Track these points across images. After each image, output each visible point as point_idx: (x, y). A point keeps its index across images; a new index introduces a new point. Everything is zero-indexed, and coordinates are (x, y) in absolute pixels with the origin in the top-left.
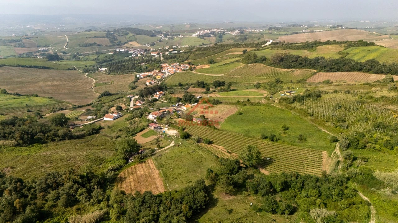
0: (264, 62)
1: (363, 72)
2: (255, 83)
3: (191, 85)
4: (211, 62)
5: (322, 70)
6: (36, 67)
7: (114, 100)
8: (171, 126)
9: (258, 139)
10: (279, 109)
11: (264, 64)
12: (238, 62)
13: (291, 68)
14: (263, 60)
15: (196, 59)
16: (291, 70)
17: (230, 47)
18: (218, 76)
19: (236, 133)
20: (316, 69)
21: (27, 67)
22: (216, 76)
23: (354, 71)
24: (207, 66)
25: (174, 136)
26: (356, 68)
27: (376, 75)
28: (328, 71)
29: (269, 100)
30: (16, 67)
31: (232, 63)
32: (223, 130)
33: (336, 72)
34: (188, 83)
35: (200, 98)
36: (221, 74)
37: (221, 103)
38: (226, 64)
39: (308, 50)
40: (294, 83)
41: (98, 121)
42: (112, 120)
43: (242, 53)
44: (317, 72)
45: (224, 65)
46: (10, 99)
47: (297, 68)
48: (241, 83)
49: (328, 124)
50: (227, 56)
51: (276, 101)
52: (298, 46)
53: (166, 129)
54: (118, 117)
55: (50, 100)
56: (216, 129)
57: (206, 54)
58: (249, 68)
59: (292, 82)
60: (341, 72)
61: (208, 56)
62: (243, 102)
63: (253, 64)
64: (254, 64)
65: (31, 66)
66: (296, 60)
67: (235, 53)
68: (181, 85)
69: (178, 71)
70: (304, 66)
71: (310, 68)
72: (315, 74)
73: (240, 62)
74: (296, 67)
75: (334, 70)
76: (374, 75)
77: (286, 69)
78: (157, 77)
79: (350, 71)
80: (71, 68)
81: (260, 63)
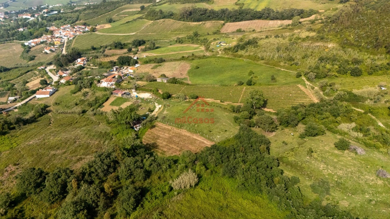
0: (172, 17)
1: (263, 20)
2: (175, 38)
3: (106, 47)
4: (110, 21)
5: (229, 21)
8: (139, 90)
9: (236, 86)
10: (229, 58)
11: (172, 19)
12: (142, 19)
13: (201, 21)
14: (171, 15)
15: (88, 19)
16: (201, 23)
18: (131, 35)
19: (211, 84)
20: (223, 20)
22: (128, 35)
23: (254, 19)
24: (108, 26)
25: (152, 99)
26: (257, 17)
27: (273, 21)
28: (234, 21)
29: (213, 52)
31: (135, 20)
32: (196, 85)
33: (240, 21)
34: (102, 46)
35: (137, 58)
36: (133, 32)
37: (164, 61)
38: (129, 22)
39: (207, 3)
40: (211, 35)
41: (30, 100)
42: (48, 96)
43: (139, 10)
45: (127, 23)
47: (206, 21)
48: (161, 40)
49: (282, 64)
50: (124, 14)
51: (220, 52)
53: (134, 94)
54: (54, 91)
56: (188, 84)
57: (98, 12)
58: (159, 24)
59: (208, 34)
60: (245, 21)
61: (101, 15)
62: (188, 57)
63: (161, 20)
64: (163, 20)
66: (205, 13)
67: (131, 10)
68: (94, 48)
69: (78, 34)
70: (212, 18)
72: (224, 24)
73: (144, 18)
75: (239, 20)
76: (271, 21)
77: (196, 22)
78: (55, 43)
79: (251, 19)
81: (168, 18)
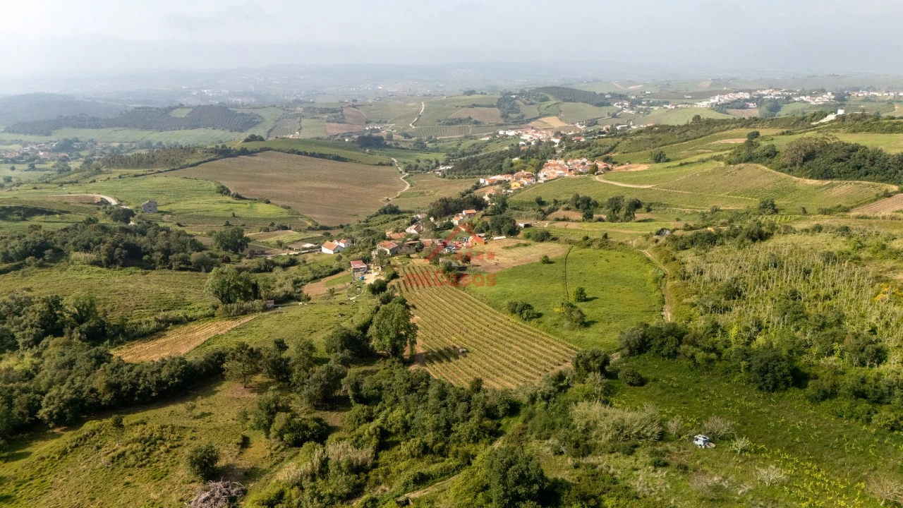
0: (768, 160)
3: (564, 203)
4: (659, 158)
6: (322, 156)
7: (388, 222)
10: (645, 260)
11: (766, 166)
12: (718, 160)
13: (832, 177)
14: (768, 155)
15: (630, 152)
16: (826, 182)
17: (727, 126)
18: (639, 189)
21: (306, 154)
24: (642, 168)
30: (288, 153)
31: (701, 161)
34: (558, 199)
35: (527, 226)
36: (650, 184)
37: (555, 239)
38: (686, 164)
40: (810, 214)
42: (332, 252)
43: (744, 140)
44: (896, 193)
45: (681, 165)
46: (221, 202)
50: (708, 147)
52: (895, 124)
55: (284, 210)
59: (804, 212)
63: (738, 166)
64: (742, 165)
65: (314, 153)
66: (846, 157)
67: (732, 141)
68: (541, 202)
69: (567, 175)
70: (867, 174)
71: (882, 181)
73: (721, 159)
74: (844, 175)
77: (817, 179)
78: (513, 185)
80: (384, 162)
81: (758, 163)
